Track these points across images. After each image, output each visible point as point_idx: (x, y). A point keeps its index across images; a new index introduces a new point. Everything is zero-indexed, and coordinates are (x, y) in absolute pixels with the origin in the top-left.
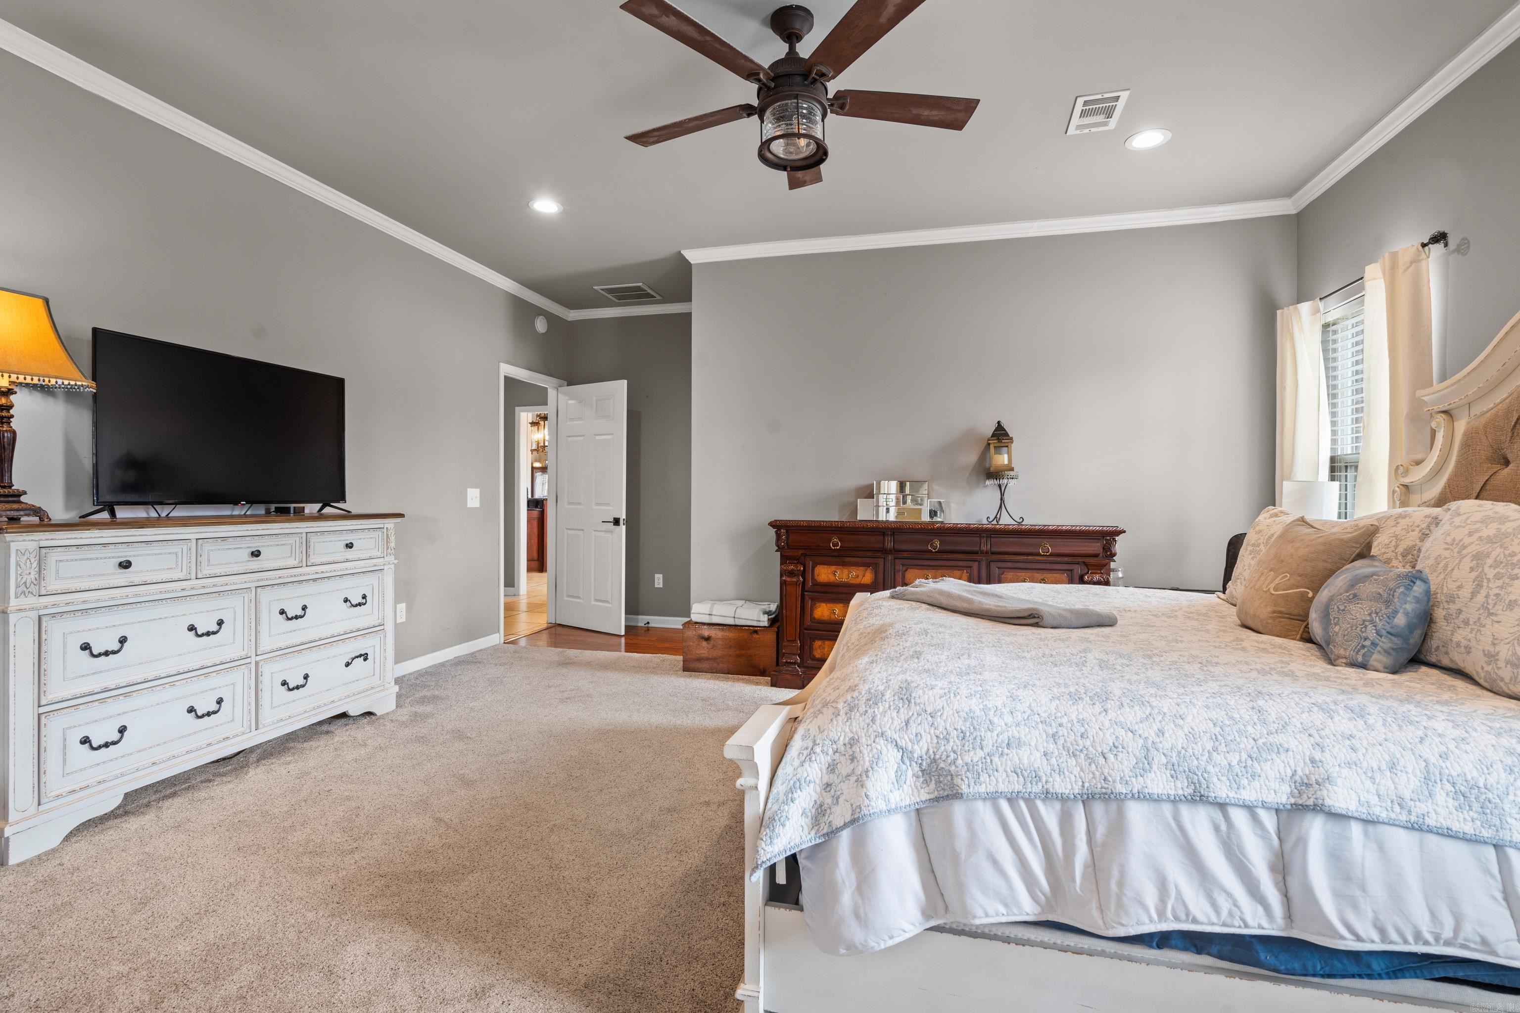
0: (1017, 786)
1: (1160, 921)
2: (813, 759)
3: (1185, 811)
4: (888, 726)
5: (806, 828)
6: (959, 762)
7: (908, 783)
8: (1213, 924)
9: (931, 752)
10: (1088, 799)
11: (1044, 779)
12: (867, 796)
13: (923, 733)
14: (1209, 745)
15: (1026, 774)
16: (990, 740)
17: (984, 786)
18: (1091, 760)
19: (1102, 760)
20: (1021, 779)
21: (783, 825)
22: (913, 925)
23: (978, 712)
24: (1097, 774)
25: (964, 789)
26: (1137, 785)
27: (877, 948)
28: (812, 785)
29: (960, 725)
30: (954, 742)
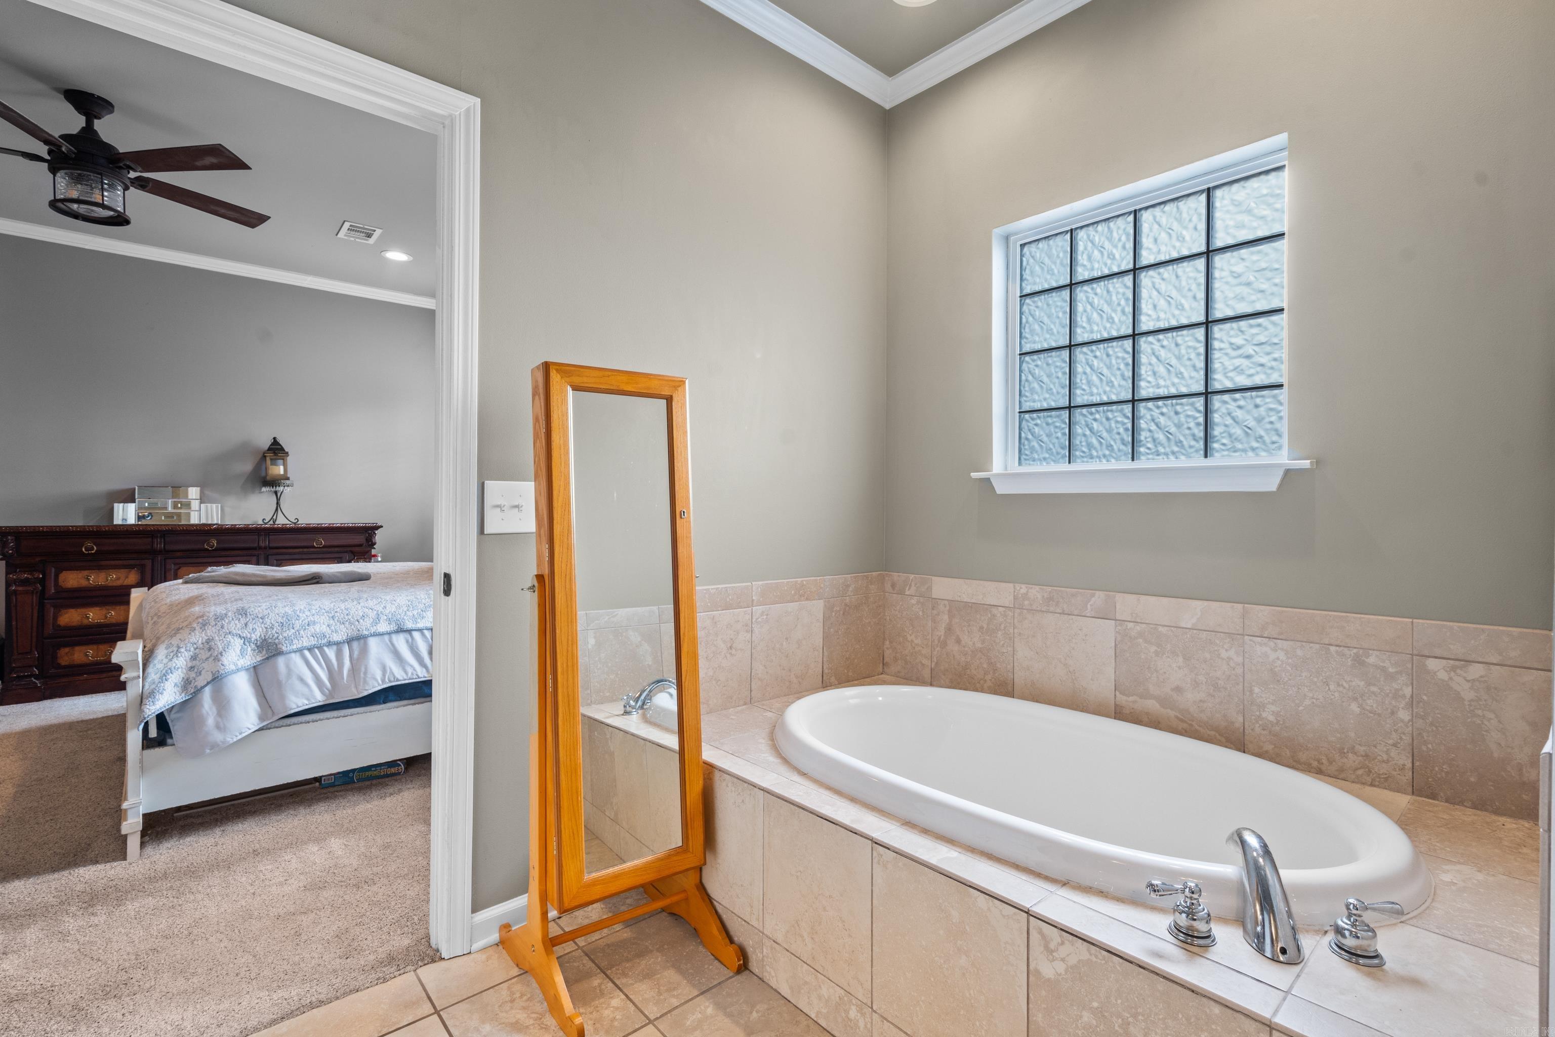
0: (313, 642)
1: (383, 684)
2: (180, 655)
3: (394, 637)
4: (233, 628)
5: (178, 693)
6: (281, 637)
7: (248, 654)
8: (405, 680)
9: (263, 636)
10: (349, 641)
11: (328, 636)
12: (223, 665)
13: (257, 628)
14: (405, 609)
15: (318, 636)
16: (297, 625)
17: (295, 645)
18: (351, 624)
19: (357, 623)
20: (316, 639)
21: (162, 694)
22: (254, 725)
23: (290, 613)
24: (354, 629)
25: (284, 648)
26: (372, 630)
27: (231, 742)
28: (180, 670)
29: (280, 620)
30: (277, 628)
